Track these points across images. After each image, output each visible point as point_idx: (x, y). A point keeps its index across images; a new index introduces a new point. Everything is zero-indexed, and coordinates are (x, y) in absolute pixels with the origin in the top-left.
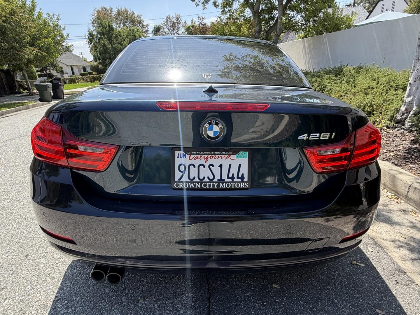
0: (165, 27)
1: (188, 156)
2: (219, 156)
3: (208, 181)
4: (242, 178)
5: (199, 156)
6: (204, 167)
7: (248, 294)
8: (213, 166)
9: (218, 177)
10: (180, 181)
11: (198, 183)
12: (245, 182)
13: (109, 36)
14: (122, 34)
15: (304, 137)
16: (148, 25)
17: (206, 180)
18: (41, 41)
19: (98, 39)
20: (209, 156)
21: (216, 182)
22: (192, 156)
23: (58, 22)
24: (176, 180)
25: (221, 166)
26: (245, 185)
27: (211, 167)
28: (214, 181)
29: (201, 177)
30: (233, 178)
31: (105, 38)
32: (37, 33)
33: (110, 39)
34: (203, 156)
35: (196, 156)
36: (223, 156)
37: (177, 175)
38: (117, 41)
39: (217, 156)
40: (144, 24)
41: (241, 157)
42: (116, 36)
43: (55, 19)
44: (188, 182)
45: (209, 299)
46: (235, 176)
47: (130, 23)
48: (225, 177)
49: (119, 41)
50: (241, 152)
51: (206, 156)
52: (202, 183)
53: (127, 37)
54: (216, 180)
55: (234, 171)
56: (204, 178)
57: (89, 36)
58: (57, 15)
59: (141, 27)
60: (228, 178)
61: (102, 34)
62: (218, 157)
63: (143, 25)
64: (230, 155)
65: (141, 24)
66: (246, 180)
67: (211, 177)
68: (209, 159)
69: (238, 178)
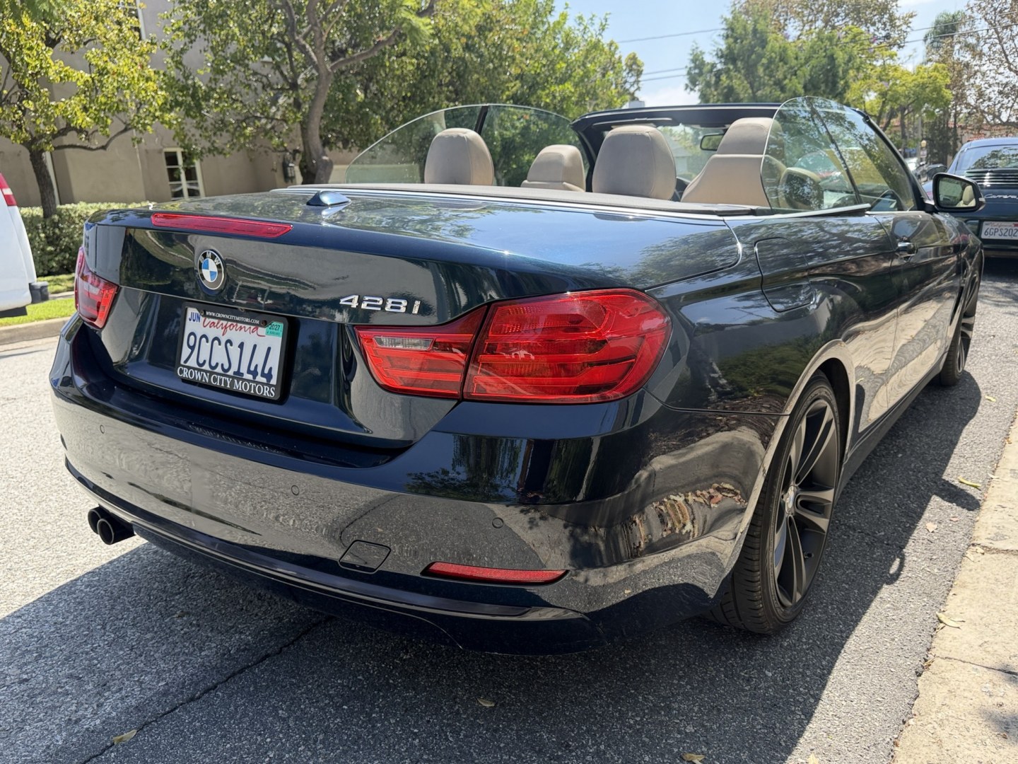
0: (977, 15)
1: (202, 319)
2: (243, 325)
3: (221, 372)
4: (269, 376)
5: (216, 321)
6: (219, 344)
8: (231, 345)
9: (234, 368)
10: (187, 364)
11: (206, 371)
12: (271, 386)
13: (747, 62)
14: (791, 53)
15: (351, 301)
16: (912, 17)
17: (219, 370)
18: (547, 91)
19: (715, 75)
20: (230, 323)
21: (229, 376)
22: (208, 320)
23: (600, 34)
24: (182, 363)
25: (241, 346)
26: (269, 392)
27: (228, 344)
28: (228, 373)
29: (213, 364)
30: (255, 373)
31: (737, 70)
32: (543, 69)
33: (750, 72)
34: (222, 322)
35: (212, 320)
36: (247, 326)
37: (186, 351)
38: (771, 76)
39: (239, 325)
40: (897, 15)
41: (273, 333)
42: (771, 61)
43: (593, 30)
44: (194, 369)
46: (259, 370)
47: (847, 15)
48: (244, 370)
49: (779, 75)
50: (275, 323)
51: (225, 323)
52: (211, 373)
53: (807, 60)
54: (231, 373)
55: (259, 360)
56: (217, 364)
57: (690, 68)
58: (603, 17)
59: (884, 24)
60: (249, 372)
61: (729, 57)
62: (241, 328)
63: (892, 19)
64: (257, 326)
65: (886, 16)
66: (274, 381)
67: (226, 367)
68: (228, 329)
69: (263, 375)
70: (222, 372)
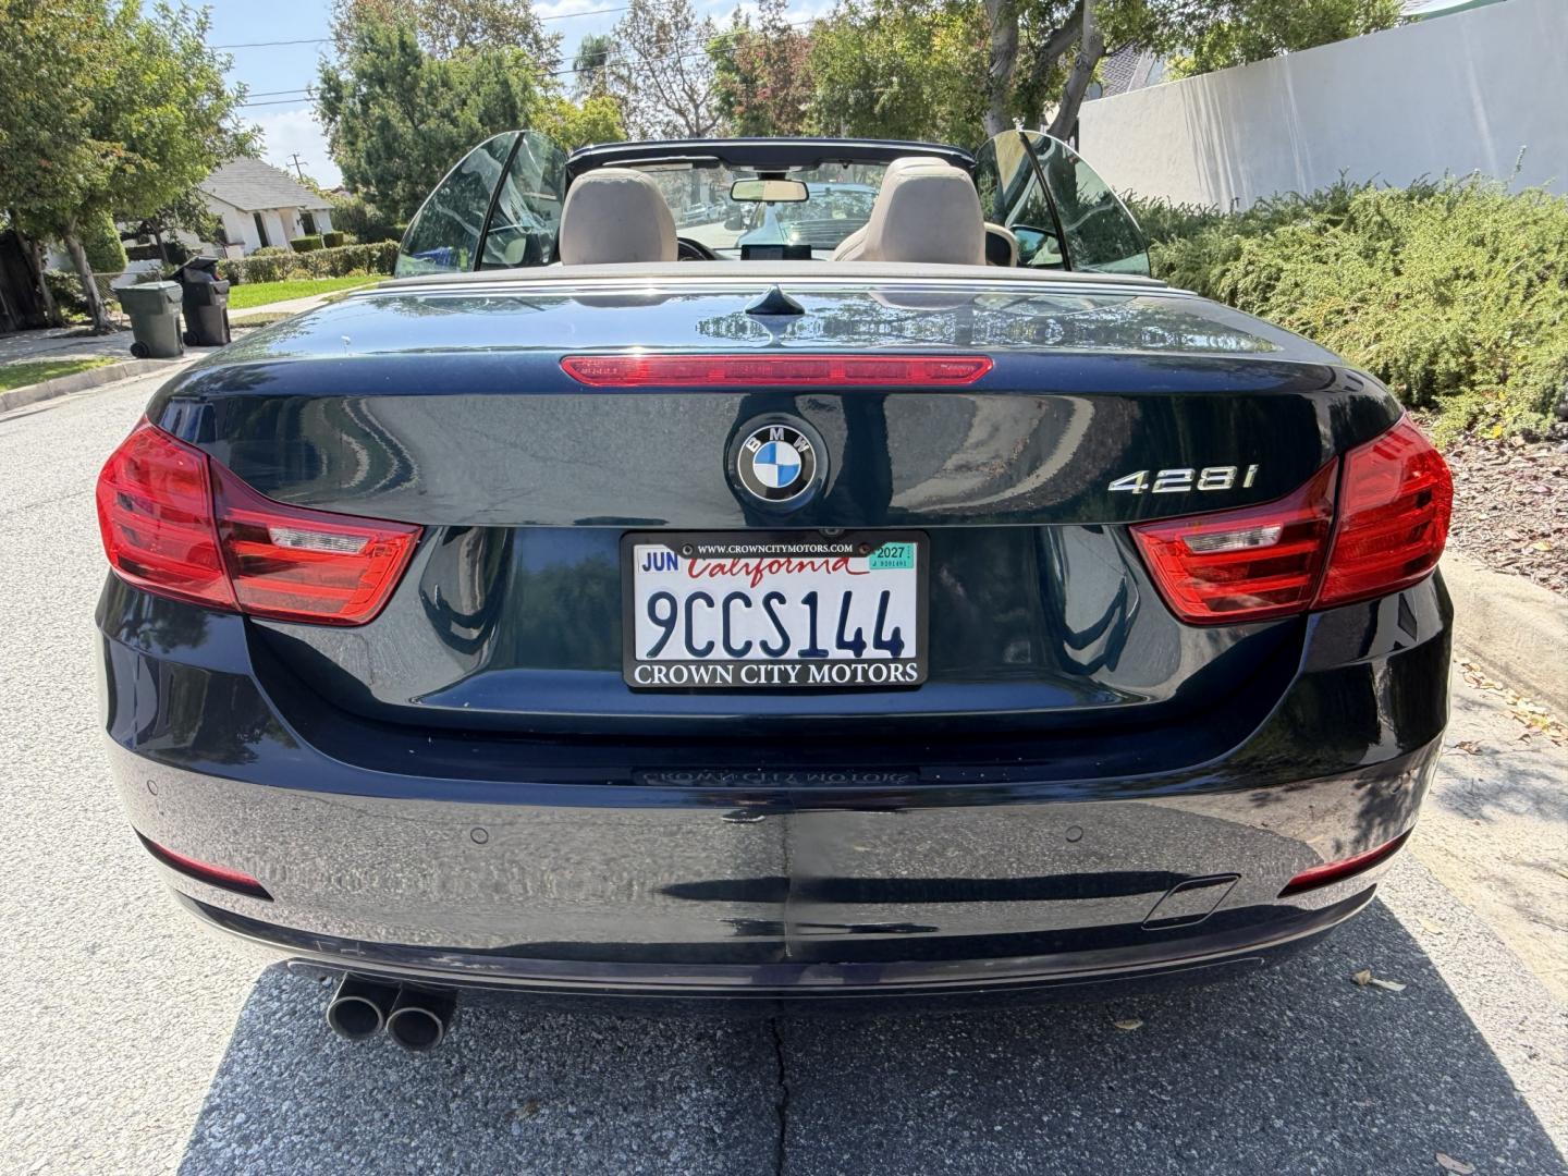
0: (625, 43)
1: (684, 563)
2: (806, 560)
4: (896, 644)
5: (728, 562)
6: (748, 603)
7: (935, 1093)
8: (782, 600)
9: (800, 642)
10: (659, 657)
11: (724, 663)
12: (905, 662)
13: (402, 86)
14: (454, 78)
15: (1133, 482)
16: (558, 39)
17: (757, 653)
18: (138, 115)
19: (361, 102)
20: (767, 561)
21: (792, 662)
22: (700, 564)
23: (201, 36)
24: (641, 654)
25: (811, 600)
26: (904, 673)
27: (774, 603)
28: (785, 657)
29: (737, 644)
30: (858, 645)
31: (389, 96)
32: (120, 81)
33: (406, 99)
34: (743, 561)
35: (714, 562)
36: (818, 561)
37: (646, 634)
38: (434, 105)
39: (795, 561)
40: (542, 36)
41: (889, 565)
42: (432, 86)
43: (189, 28)
44: (686, 663)
45: (781, 1110)
46: (868, 637)
47: (485, 31)
48: (827, 641)
49: (444, 105)
50: (890, 545)
51: (753, 562)
52: (739, 665)
53: (475, 88)
54: (792, 654)
55: (862, 618)
56: (748, 645)
57: (324, 91)
58: (200, 9)
59: (530, 45)
60: (841, 644)
61: (377, 78)
62: (802, 566)
63: (537, 40)
64: (845, 557)
65: (531, 36)
66: (909, 651)
67: (776, 643)
68: (766, 572)
69: (879, 644)
70: (764, 656)
